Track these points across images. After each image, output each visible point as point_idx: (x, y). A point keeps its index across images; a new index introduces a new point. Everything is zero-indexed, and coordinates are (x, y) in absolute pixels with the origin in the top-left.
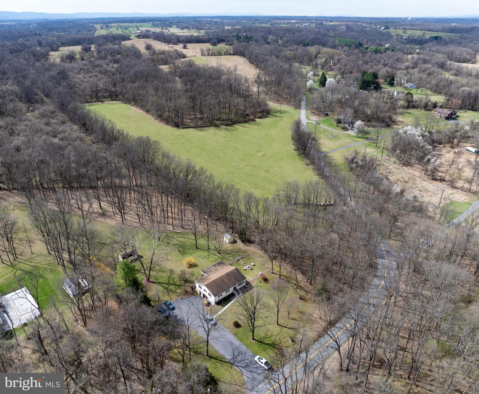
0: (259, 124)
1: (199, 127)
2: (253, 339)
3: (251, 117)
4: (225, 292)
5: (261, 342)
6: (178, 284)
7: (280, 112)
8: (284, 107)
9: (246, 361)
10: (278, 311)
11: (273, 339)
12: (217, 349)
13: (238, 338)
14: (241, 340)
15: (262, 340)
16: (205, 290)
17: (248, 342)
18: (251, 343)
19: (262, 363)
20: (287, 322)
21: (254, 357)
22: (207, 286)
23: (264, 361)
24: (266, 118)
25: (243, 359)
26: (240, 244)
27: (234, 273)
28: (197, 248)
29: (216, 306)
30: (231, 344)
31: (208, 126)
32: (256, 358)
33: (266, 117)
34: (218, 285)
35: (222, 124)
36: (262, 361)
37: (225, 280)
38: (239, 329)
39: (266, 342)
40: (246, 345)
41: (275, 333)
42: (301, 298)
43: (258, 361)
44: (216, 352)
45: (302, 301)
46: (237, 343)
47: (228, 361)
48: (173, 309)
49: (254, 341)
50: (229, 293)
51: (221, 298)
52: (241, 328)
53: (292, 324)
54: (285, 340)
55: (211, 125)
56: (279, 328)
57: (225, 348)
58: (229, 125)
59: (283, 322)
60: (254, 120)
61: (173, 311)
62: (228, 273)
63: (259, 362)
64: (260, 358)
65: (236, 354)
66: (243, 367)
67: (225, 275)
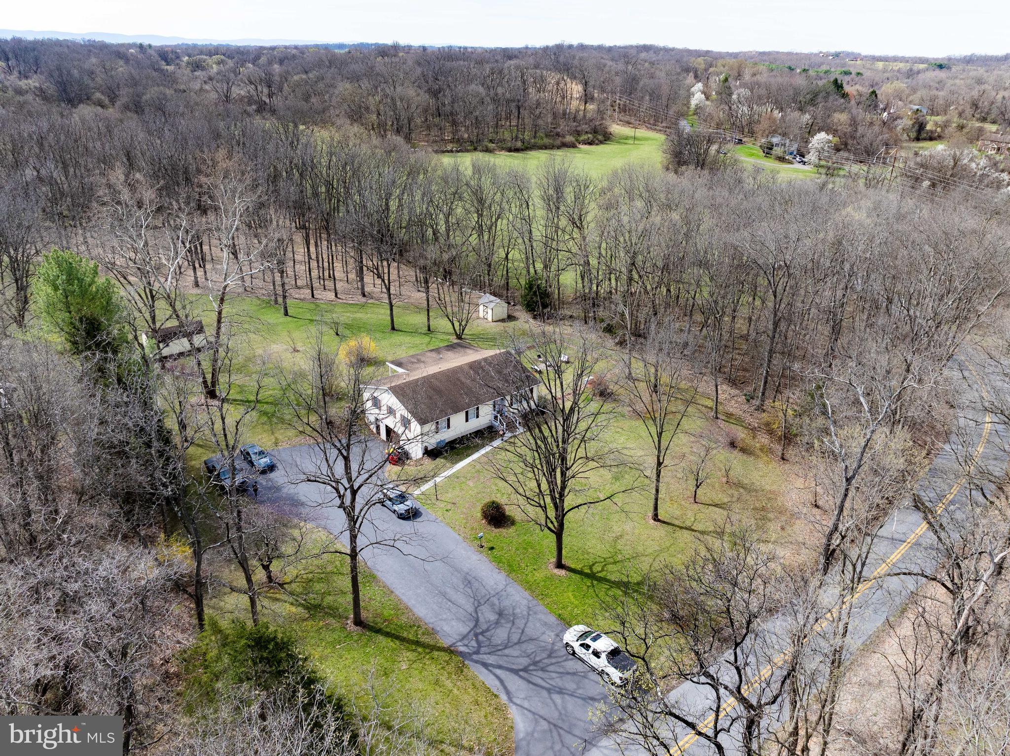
0: (587, 153)
1: (448, 152)
2: (560, 565)
3: (569, 139)
4: (463, 414)
5: (592, 576)
7: (635, 138)
8: (643, 132)
9: (530, 648)
10: (659, 464)
11: (642, 566)
12: (404, 598)
13: (498, 561)
14: (511, 568)
15: (597, 568)
16: (391, 411)
17: (539, 575)
18: (551, 578)
19: (597, 654)
20: (690, 514)
21: (564, 631)
22: (399, 392)
23: (605, 644)
24: (602, 146)
25: (515, 638)
26: (525, 322)
28: (393, 328)
29: (427, 461)
30: (468, 581)
31: (467, 151)
32: (571, 636)
33: (601, 142)
35: (502, 149)
36: (595, 645)
37: (463, 380)
38: (503, 531)
39: (613, 577)
40: (529, 587)
41: (652, 547)
42: (733, 445)
43: (576, 646)
44: (400, 608)
45: (736, 453)
46: (493, 577)
47: (445, 642)
48: (271, 468)
49: (562, 572)
50: (475, 424)
51: (447, 435)
52: (512, 530)
53: (713, 517)
55: (475, 149)
56: (661, 531)
57: (444, 595)
58: (517, 150)
59: (678, 513)
60: (573, 146)
61: (272, 475)
63: (580, 651)
64: (584, 635)
65: (488, 615)
66: (515, 672)
67: (467, 368)
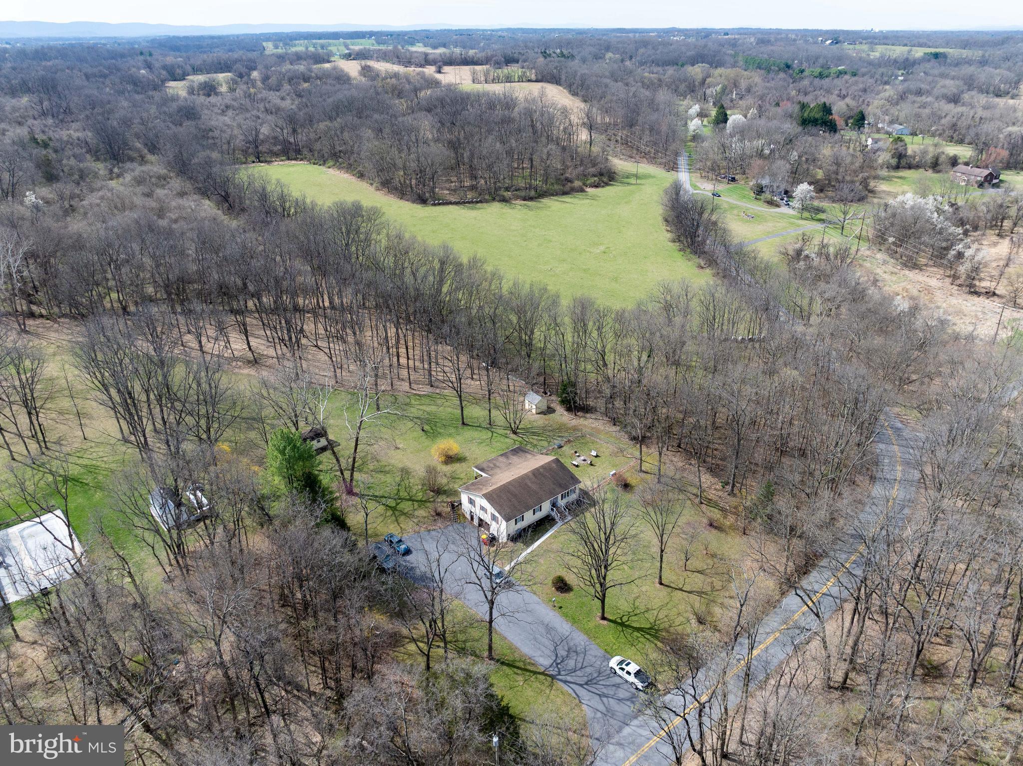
0: (593, 198)
1: (469, 202)
2: (603, 618)
3: (577, 184)
4: (532, 511)
5: (622, 624)
6: (419, 498)
7: (637, 176)
8: (645, 168)
9: (589, 670)
10: (662, 551)
11: (651, 617)
12: (514, 642)
13: (566, 616)
14: (574, 621)
15: (625, 619)
16: (482, 508)
17: (591, 625)
18: (598, 626)
19: (628, 673)
20: (682, 579)
21: (609, 660)
22: (489, 497)
23: (633, 668)
24: (608, 188)
25: (579, 665)
26: (562, 416)
27: (551, 469)
28: (463, 423)
29: (511, 544)
30: (549, 629)
31: (487, 201)
32: (613, 663)
33: (607, 184)
34: (515, 496)
35: (517, 197)
36: (627, 668)
37: (530, 484)
38: (566, 595)
39: (635, 625)
40: (587, 632)
41: (656, 603)
42: (711, 525)
43: (617, 668)
44: (513, 648)
45: (714, 531)
46: (563, 627)
47: (542, 669)
48: (408, 552)
49: (605, 622)
50: (539, 515)
51: (522, 525)
52: (571, 594)
53: (697, 582)
54: (681, 619)
55: (494, 199)
56: (664, 591)
57: (535, 639)
58: (531, 199)
59: (674, 578)
60: (582, 190)
61: (408, 558)
62: (537, 469)
63: (619, 672)
64: (621, 663)
65: (562, 653)
66: (581, 685)
67: (530, 474)
